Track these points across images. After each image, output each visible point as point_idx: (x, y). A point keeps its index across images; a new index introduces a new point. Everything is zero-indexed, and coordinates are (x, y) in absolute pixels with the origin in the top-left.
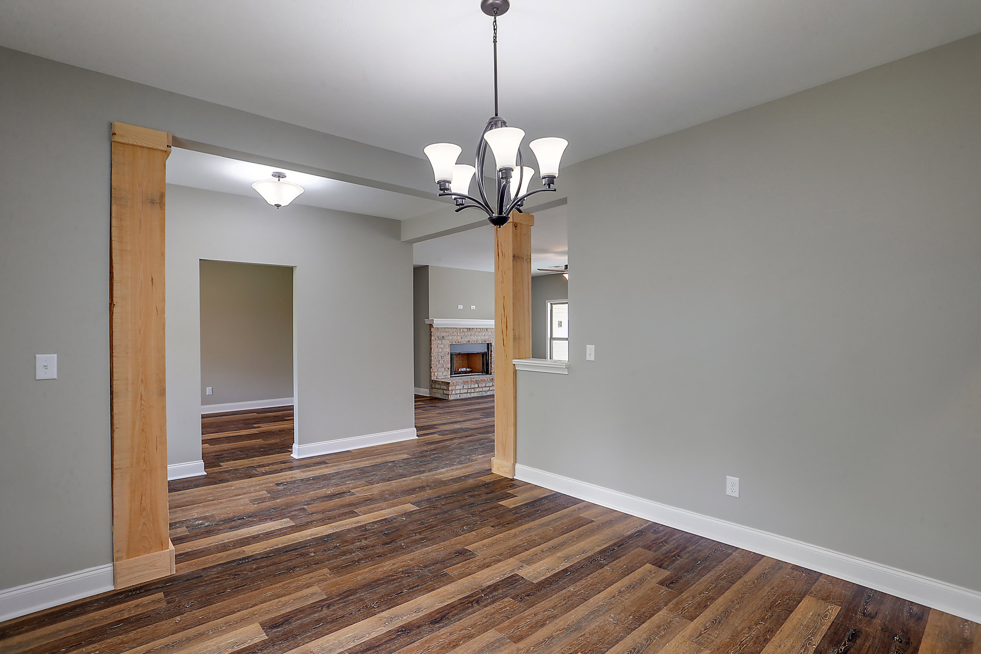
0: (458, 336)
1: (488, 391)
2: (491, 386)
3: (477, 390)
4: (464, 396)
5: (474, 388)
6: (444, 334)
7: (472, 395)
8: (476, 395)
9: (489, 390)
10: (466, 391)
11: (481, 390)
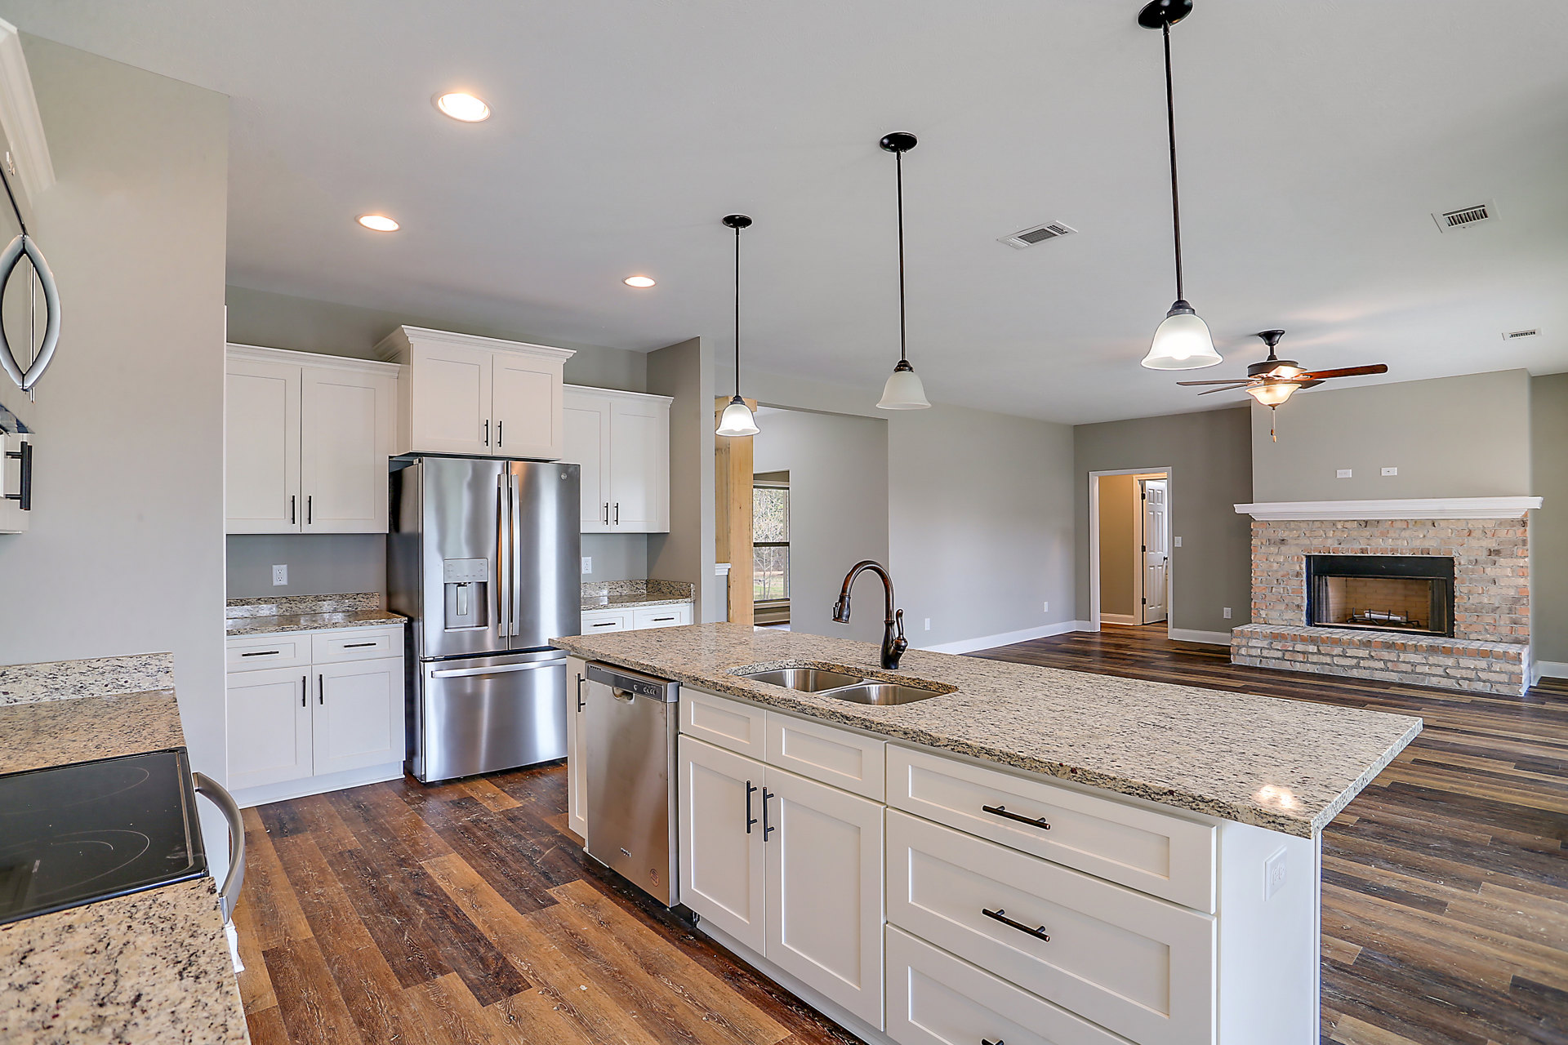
0: (1327, 537)
1: (1352, 667)
2: (1363, 659)
3: (1314, 659)
4: (1272, 664)
5: (1303, 653)
6: (1285, 534)
7: (1298, 667)
8: (1311, 669)
9: (1357, 666)
10: (1279, 654)
11: (1328, 660)
